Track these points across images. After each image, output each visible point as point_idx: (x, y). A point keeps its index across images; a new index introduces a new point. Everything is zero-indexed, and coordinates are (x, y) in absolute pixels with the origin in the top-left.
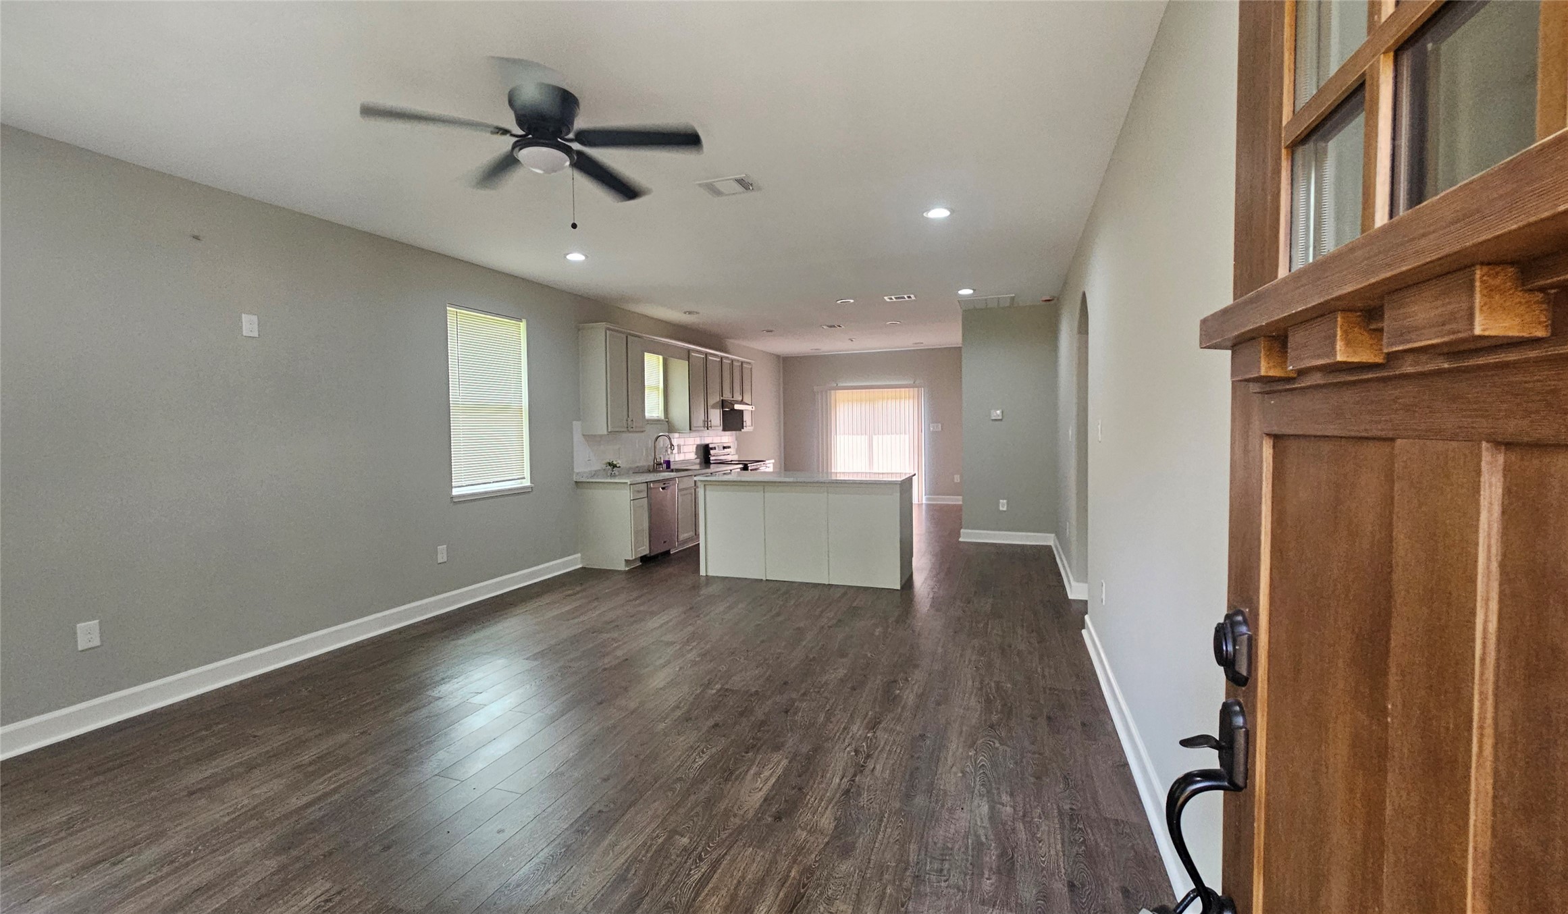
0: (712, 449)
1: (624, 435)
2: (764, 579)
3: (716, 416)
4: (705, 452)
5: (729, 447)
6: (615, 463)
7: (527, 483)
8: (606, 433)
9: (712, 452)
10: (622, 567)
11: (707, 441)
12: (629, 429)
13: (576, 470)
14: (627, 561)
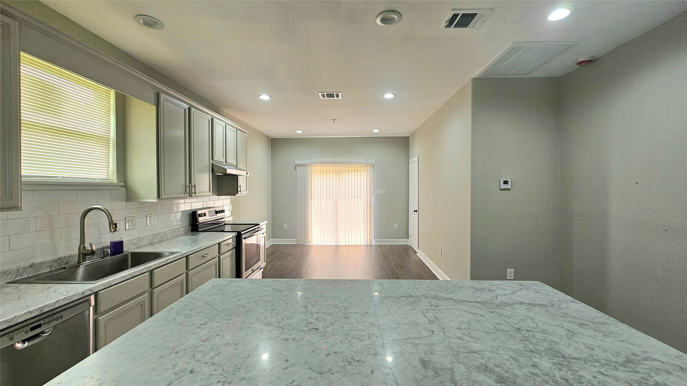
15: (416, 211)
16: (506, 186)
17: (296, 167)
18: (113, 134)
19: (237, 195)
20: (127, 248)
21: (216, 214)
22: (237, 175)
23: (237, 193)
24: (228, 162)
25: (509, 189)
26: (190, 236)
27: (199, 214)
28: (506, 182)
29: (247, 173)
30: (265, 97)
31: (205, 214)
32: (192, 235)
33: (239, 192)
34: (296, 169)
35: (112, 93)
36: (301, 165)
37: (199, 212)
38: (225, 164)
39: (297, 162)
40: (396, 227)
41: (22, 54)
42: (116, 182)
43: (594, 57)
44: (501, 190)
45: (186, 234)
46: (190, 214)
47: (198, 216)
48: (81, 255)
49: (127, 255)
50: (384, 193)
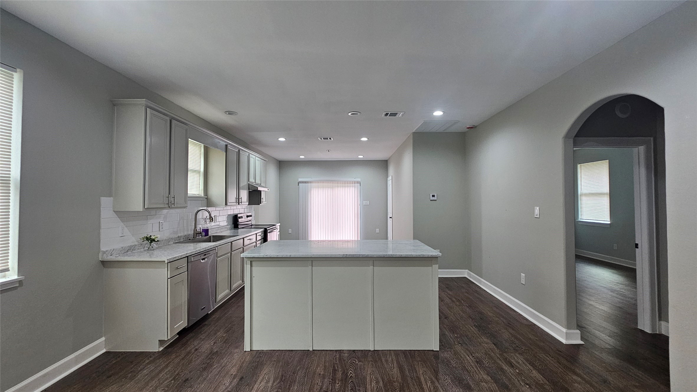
0: (239, 218)
1: (165, 211)
2: (311, 349)
3: (244, 195)
4: (235, 221)
5: (251, 216)
6: (153, 237)
7: (13, 275)
8: (141, 209)
9: (240, 220)
10: (156, 348)
11: (236, 212)
12: (170, 205)
13: (103, 249)
14: (161, 342)
15: (391, 218)
16: (433, 198)
17: (298, 183)
18: (202, 169)
19: (260, 204)
20: (210, 234)
21: (247, 217)
22: (261, 191)
23: (261, 203)
24: (256, 182)
25: (436, 200)
26: (233, 230)
27: (239, 217)
28: (433, 196)
29: (268, 190)
30: (282, 139)
31: (242, 216)
32: (234, 230)
33: (262, 203)
34: (298, 185)
35: (202, 145)
36: (303, 182)
37: (239, 216)
38: (254, 183)
39: (300, 180)
40: (377, 230)
41: (189, 139)
42: (203, 196)
43: (474, 126)
44: (431, 200)
45: (231, 229)
46: (233, 217)
47: (238, 218)
48: (195, 234)
49: (210, 237)
50: (369, 204)
